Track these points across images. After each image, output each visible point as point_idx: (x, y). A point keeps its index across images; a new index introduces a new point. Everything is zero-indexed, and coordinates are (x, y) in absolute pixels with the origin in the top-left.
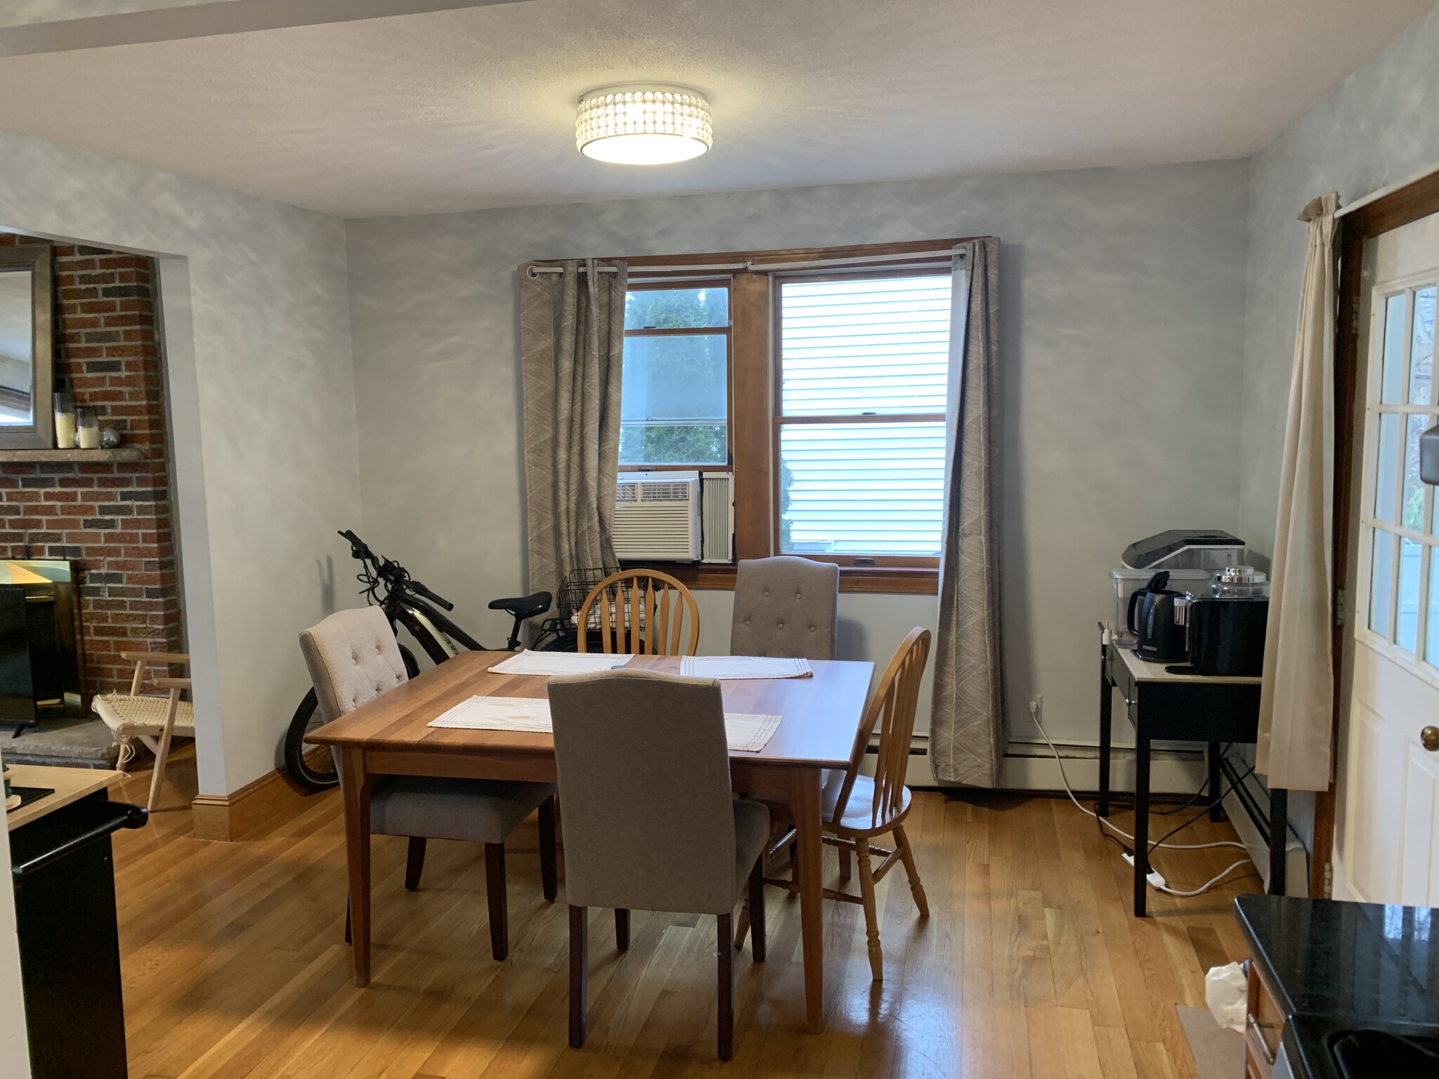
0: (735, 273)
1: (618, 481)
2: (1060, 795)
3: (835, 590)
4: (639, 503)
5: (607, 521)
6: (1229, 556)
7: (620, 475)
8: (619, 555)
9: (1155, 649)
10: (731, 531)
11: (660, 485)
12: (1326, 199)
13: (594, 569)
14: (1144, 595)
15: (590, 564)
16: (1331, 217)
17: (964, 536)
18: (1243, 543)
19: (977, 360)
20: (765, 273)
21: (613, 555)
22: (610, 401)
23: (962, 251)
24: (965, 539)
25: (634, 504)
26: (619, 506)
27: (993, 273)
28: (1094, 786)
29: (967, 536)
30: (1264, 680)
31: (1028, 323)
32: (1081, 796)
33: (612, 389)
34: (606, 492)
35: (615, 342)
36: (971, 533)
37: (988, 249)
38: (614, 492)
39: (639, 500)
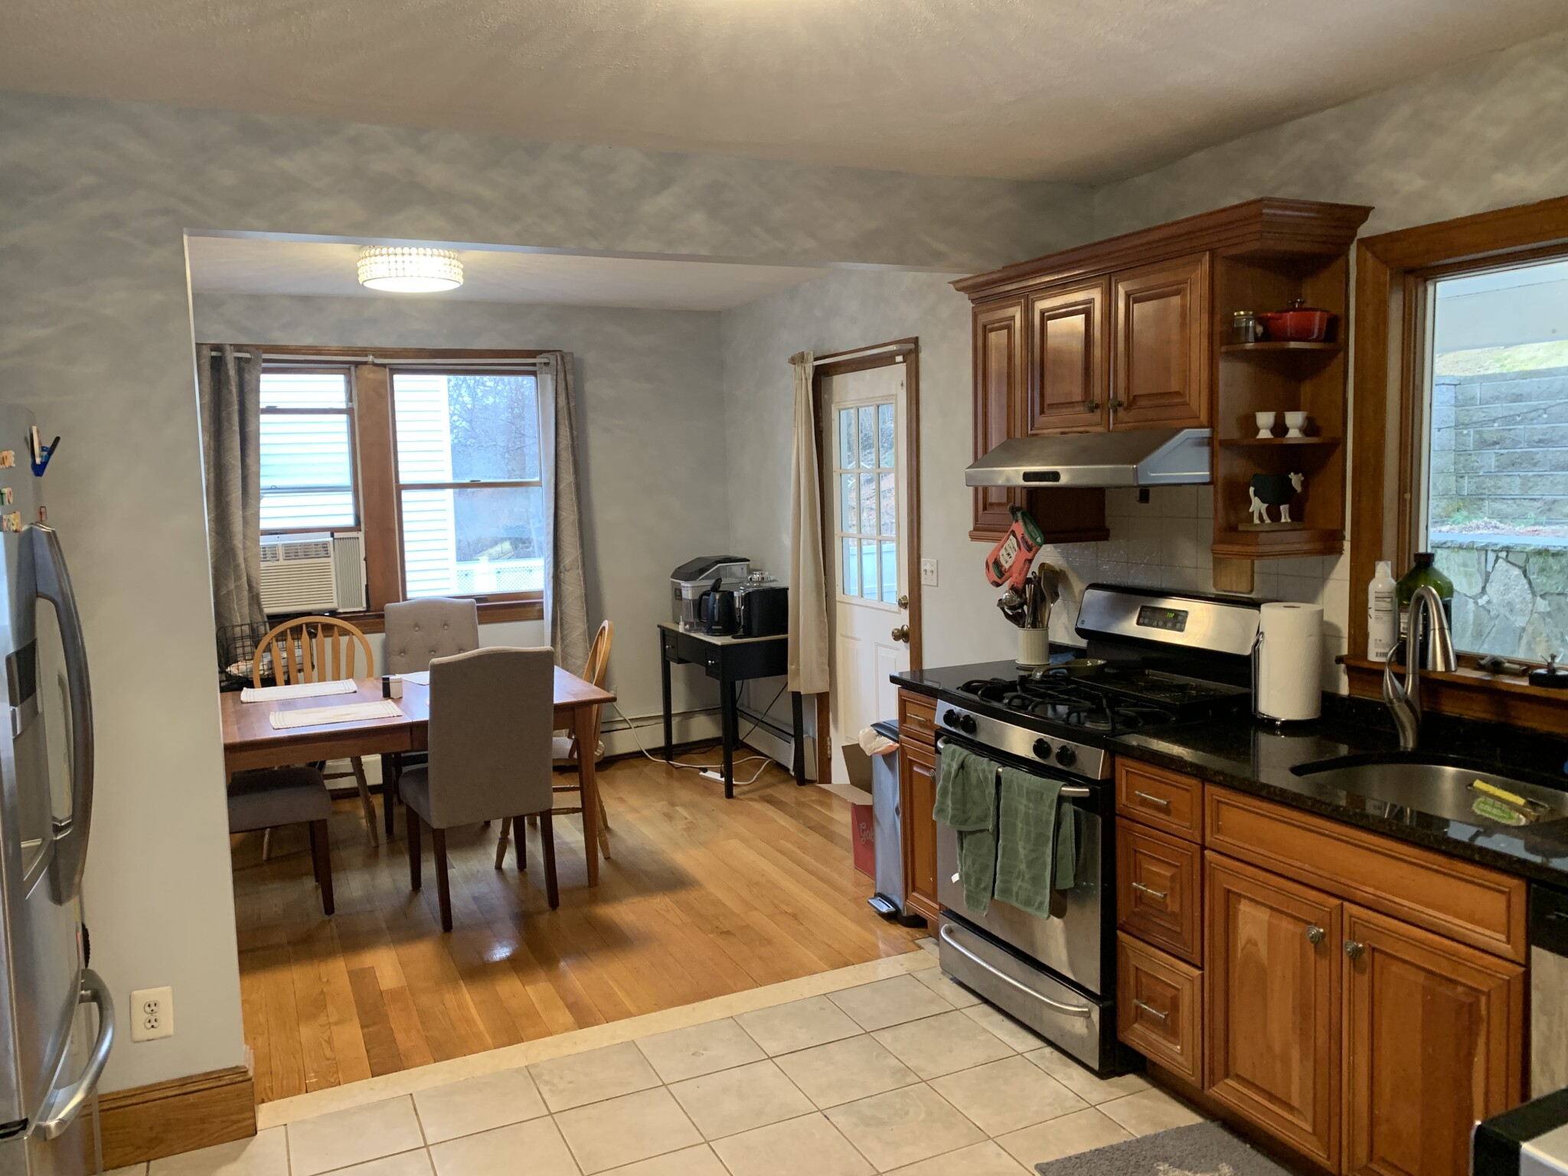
0: (357, 364)
1: (261, 544)
2: (639, 755)
3: (474, 622)
4: (282, 562)
5: (254, 580)
6: (742, 569)
7: (262, 538)
8: (268, 610)
9: (720, 627)
10: (364, 583)
11: (301, 545)
12: (808, 354)
13: (242, 625)
14: (709, 595)
15: (238, 621)
16: (811, 364)
17: (566, 570)
18: (749, 561)
19: (565, 442)
20: (384, 366)
21: (261, 610)
22: (250, 471)
23: (546, 361)
24: (566, 573)
25: (277, 563)
26: (263, 565)
27: (570, 378)
28: (661, 743)
29: (568, 571)
30: (790, 636)
31: (591, 415)
32: (654, 752)
33: (250, 461)
34: (249, 554)
35: (251, 419)
36: (571, 569)
37: (565, 360)
38: (258, 555)
39: (281, 558)
